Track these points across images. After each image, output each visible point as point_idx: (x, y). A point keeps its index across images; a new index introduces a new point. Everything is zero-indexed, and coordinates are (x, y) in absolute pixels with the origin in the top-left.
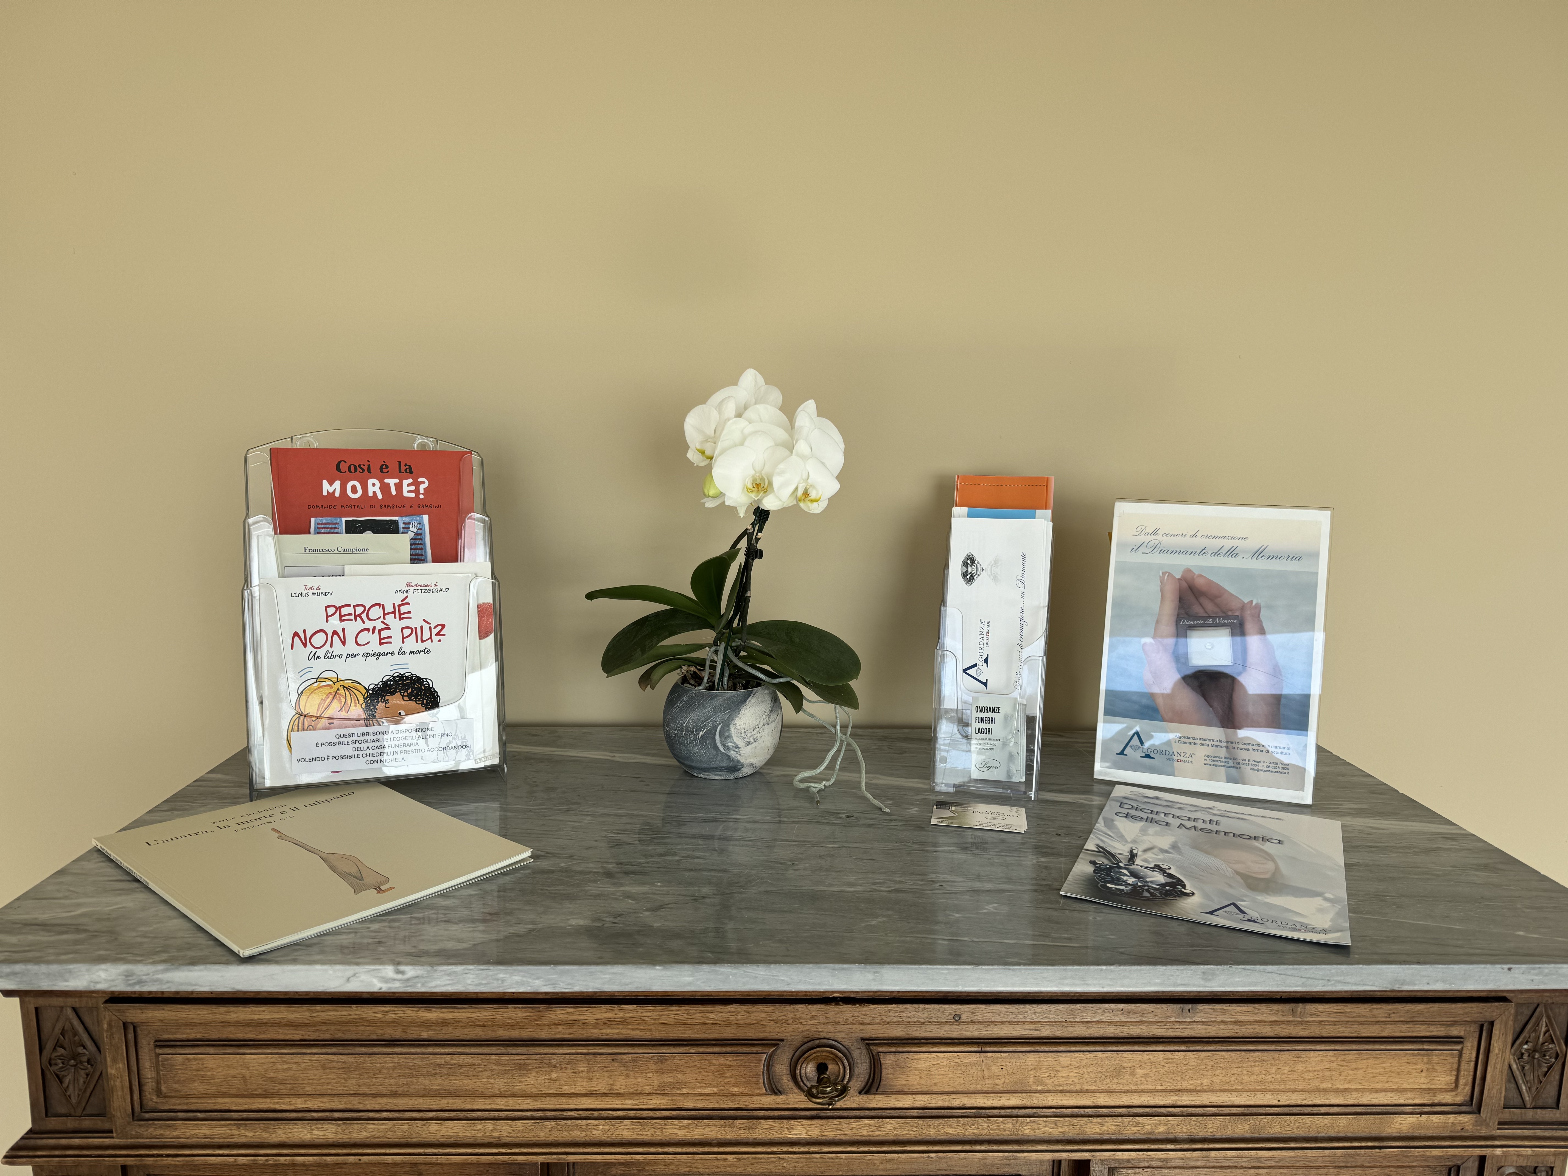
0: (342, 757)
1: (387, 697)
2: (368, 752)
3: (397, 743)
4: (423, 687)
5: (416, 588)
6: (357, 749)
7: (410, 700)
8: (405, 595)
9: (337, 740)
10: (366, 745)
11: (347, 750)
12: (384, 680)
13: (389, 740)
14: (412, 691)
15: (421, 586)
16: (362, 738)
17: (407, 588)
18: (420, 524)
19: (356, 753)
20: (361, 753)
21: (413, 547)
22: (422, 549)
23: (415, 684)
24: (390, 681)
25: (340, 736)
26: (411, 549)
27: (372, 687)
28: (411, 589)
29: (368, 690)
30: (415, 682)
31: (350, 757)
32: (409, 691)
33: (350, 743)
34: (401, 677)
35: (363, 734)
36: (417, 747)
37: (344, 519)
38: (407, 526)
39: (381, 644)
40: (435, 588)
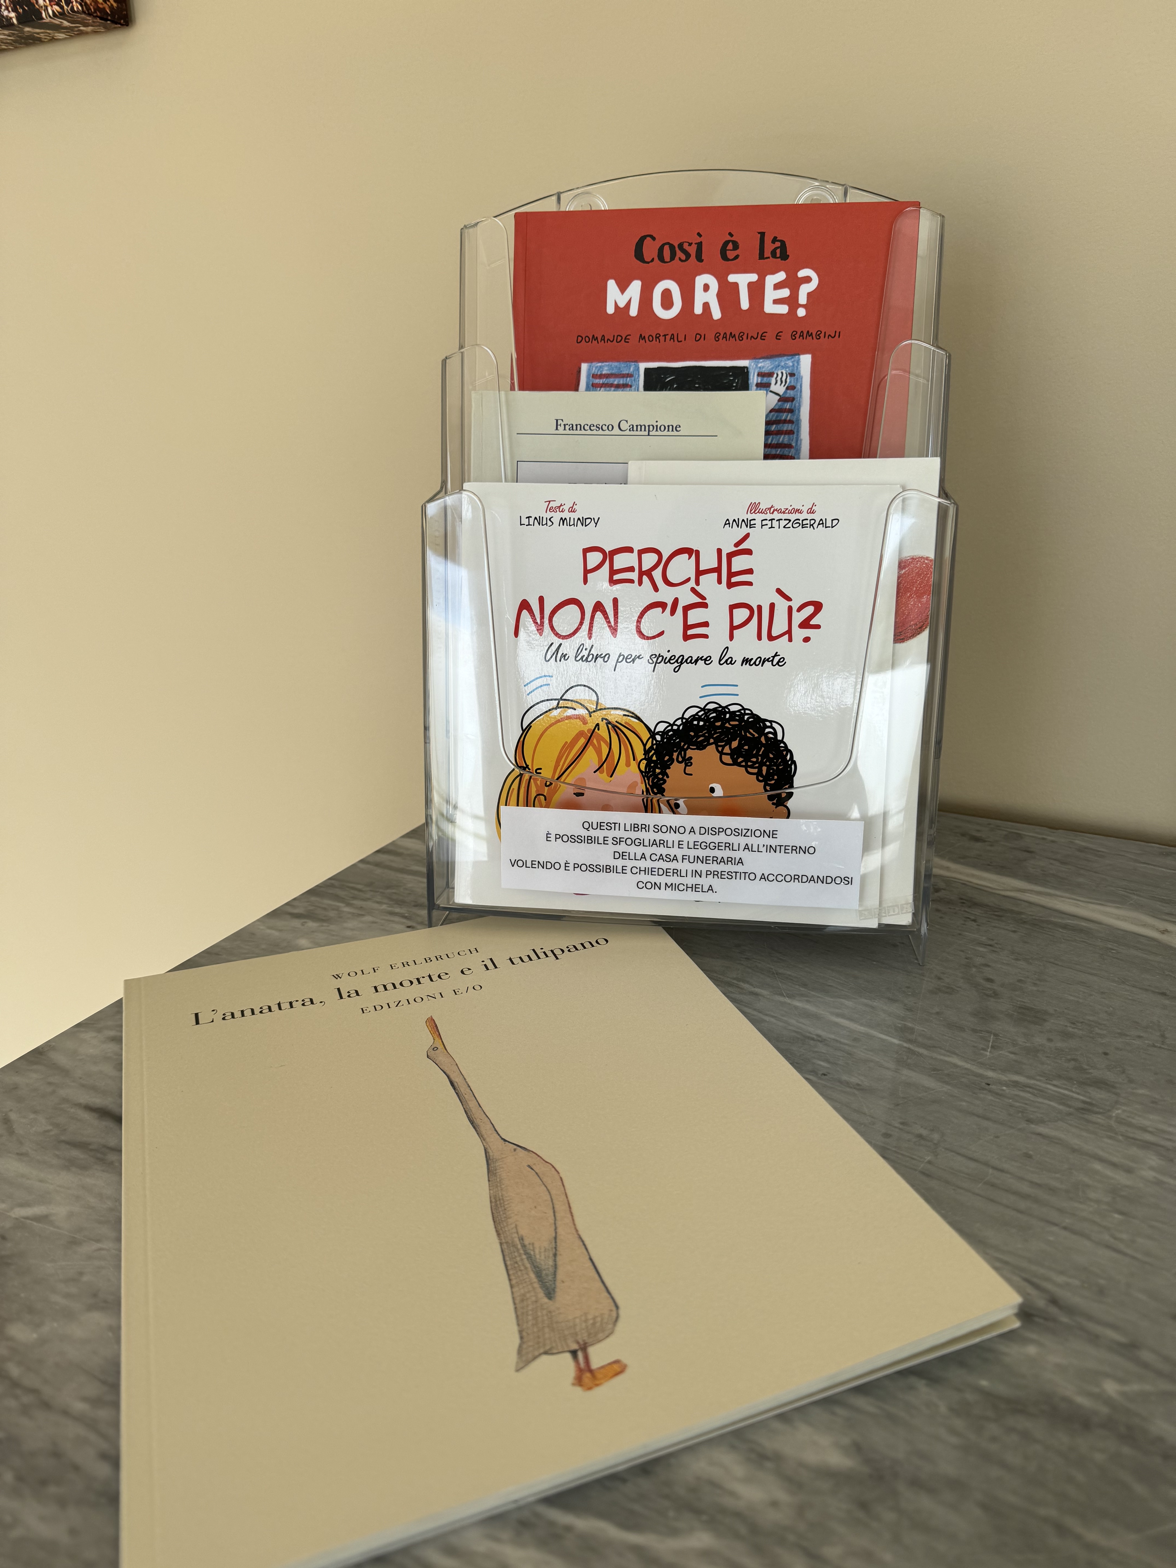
0: (593, 868)
1: (689, 753)
2: (643, 864)
3: (701, 853)
4: (763, 739)
5: (769, 516)
6: (622, 855)
7: (735, 763)
8: (745, 530)
9: (584, 833)
10: (640, 850)
11: (603, 855)
12: (687, 716)
13: (685, 846)
14: (740, 745)
15: (779, 511)
16: (633, 835)
17: (750, 516)
18: (792, 375)
19: (620, 863)
20: (629, 864)
21: (773, 428)
22: (791, 432)
23: (747, 731)
24: (699, 719)
25: (591, 825)
26: (768, 433)
27: (661, 727)
28: (759, 517)
29: (653, 734)
30: (748, 725)
31: (608, 869)
32: (735, 744)
33: (610, 841)
34: (721, 711)
35: (635, 827)
36: (739, 868)
37: (643, 366)
38: (765, 380)
39: (686, 637)
40: (810, 517)
